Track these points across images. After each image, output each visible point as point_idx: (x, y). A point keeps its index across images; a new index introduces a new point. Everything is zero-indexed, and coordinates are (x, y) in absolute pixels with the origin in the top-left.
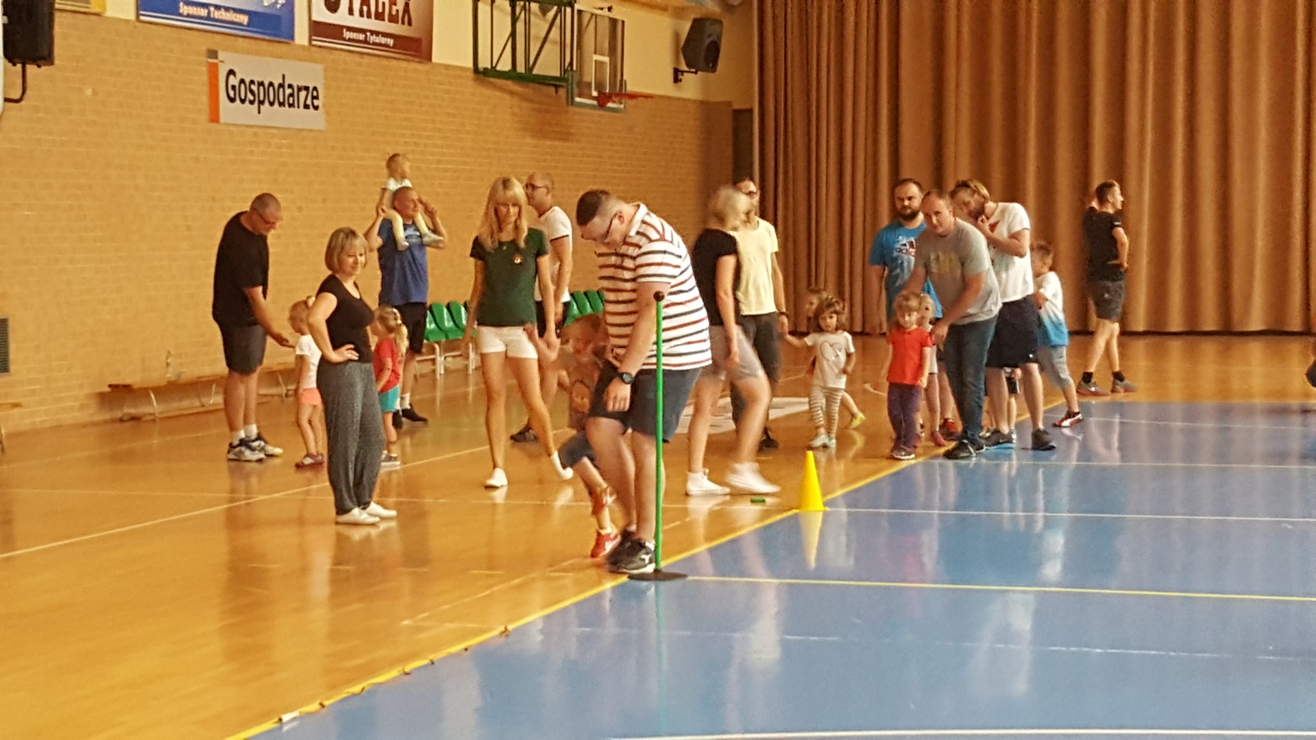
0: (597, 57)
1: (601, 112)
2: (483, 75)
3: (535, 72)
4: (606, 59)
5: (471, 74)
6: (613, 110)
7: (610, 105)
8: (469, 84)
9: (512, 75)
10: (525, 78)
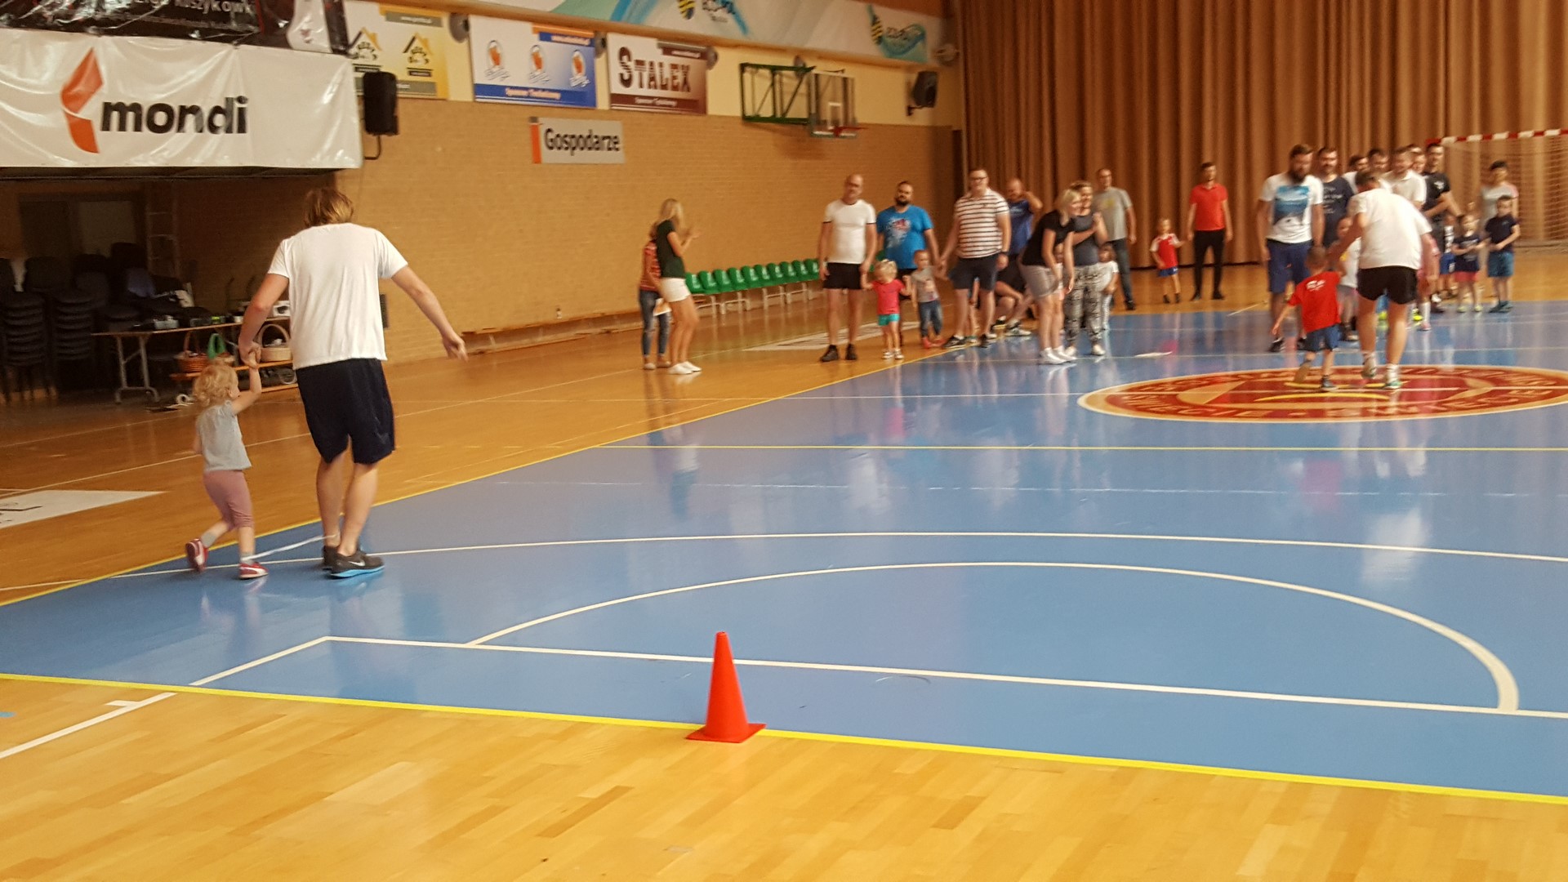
0: (831, 104)
1: (837, 139)
2: (748, 120)
3: (789, 115)
4: (839, 104)
5: (740, 121)
6: (844, 137)
7: (843, 134)
8: (739, 127)
9: (773, 119)
10: (780, 120)
